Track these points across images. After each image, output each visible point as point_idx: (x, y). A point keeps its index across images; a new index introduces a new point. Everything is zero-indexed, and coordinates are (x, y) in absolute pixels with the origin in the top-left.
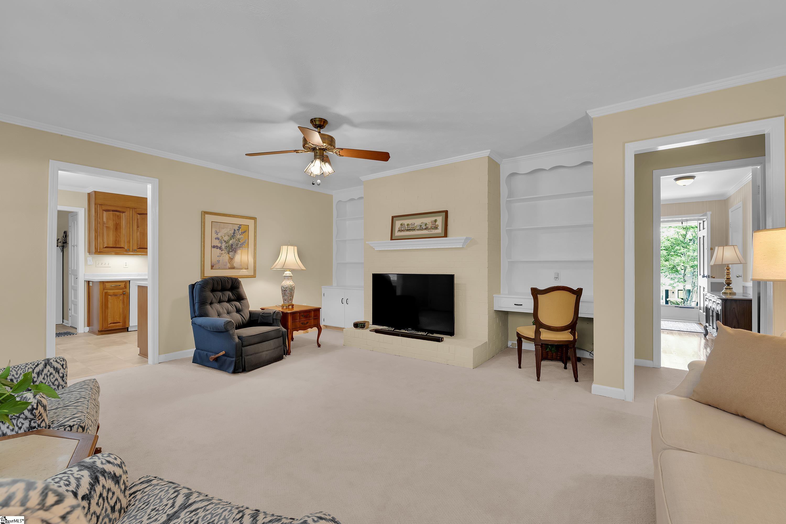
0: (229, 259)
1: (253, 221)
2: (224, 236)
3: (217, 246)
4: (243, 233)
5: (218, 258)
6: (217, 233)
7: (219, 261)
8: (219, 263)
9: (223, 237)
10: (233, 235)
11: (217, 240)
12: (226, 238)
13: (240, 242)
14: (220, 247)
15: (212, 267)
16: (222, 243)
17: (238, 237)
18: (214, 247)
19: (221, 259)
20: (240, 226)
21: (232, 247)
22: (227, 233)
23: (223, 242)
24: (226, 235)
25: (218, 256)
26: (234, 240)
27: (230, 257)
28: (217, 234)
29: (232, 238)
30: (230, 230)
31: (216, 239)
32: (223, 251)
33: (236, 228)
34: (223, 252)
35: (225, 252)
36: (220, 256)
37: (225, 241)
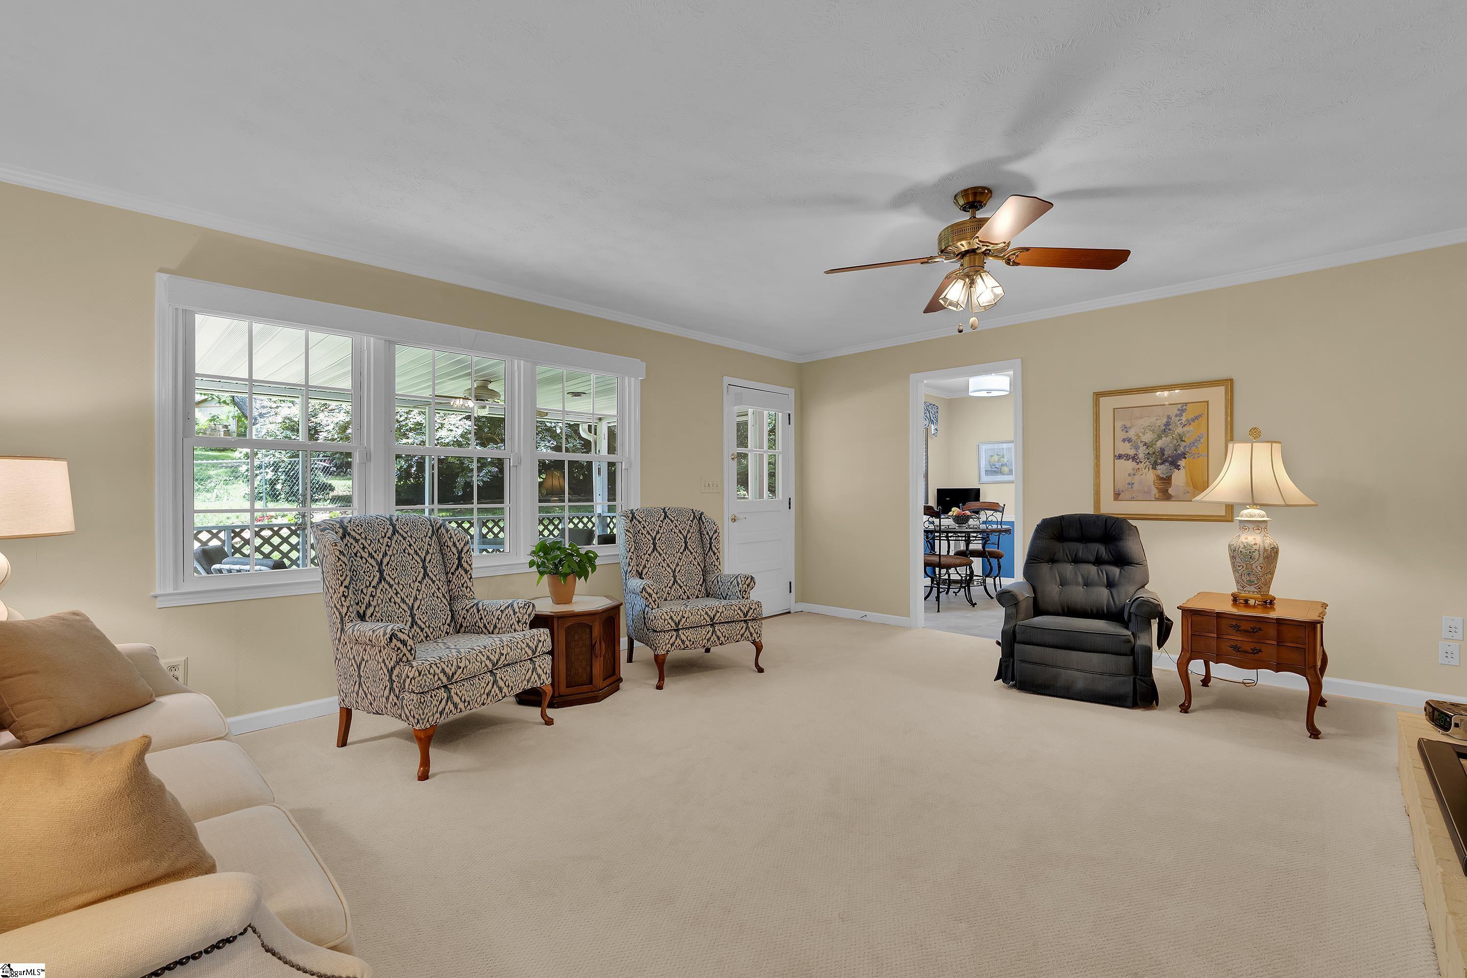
0: (1157, 480)
1: (1221, 390)
2: (1144, 434)
3: (1128, 455)
4: (1193, 420)
5: (1129, 479)
6: (1126, 429)
7: (1133, 484)
8: (1132, 488)
9: (1141, 434)
10: (1164, 427)
11: (1126, 442)
12: (1148, 437)
13: (1183, 443)
14: (1134, 457)
15: (1117, 496)
16: (1137, 448)
17: (1180, 430)
18: (1120, 457)
19: (1137, 479)
20: (1182, 407)
21: (1163, 455)
22: (1149, 426)
23: (1141, 445)
24: (1147, 431)
25: (1129, 475)
26: (1168, 439)
27: (1158, 476)
28: (1126, 432)
29: (1163, 436)
30: (1157, 420)
31: (1124, 440)
32: (1140, 463)
33: (1174, 411)
34: (1141, 465)
35: (1145, 465)
36: (1134, 475)
37: (1145, 444)
